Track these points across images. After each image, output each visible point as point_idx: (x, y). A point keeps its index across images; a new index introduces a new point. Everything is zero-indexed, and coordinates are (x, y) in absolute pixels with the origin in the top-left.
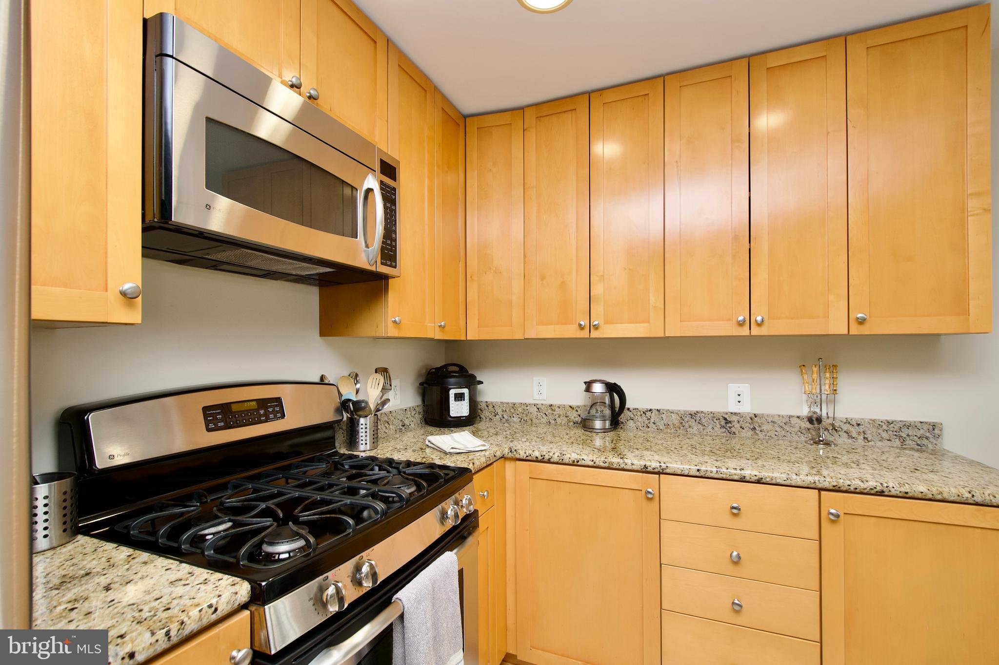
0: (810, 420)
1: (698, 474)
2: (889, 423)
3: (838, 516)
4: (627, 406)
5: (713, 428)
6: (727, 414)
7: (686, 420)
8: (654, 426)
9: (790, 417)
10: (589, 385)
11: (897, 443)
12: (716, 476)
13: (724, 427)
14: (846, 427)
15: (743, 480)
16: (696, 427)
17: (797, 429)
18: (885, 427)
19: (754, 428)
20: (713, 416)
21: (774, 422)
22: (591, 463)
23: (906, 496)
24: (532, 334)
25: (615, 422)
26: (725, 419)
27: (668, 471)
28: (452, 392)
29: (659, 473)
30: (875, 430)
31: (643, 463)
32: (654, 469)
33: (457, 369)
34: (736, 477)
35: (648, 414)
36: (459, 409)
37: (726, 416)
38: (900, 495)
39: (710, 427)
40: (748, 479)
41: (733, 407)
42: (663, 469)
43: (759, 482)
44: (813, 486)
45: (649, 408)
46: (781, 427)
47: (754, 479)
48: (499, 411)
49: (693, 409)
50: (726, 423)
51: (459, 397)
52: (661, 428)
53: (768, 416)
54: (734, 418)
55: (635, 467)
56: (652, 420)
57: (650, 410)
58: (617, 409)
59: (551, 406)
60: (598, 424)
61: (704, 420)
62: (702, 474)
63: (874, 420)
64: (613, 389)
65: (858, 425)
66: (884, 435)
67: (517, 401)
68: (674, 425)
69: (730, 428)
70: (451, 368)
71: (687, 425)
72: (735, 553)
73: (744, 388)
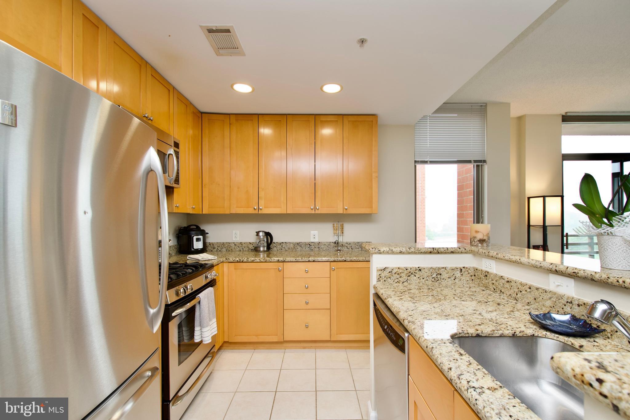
0: (335, 243)
1: (295, 261)
2: (358, 243)
3: (334, 269)
4: (273, 241)
5: (305, 248)
6: (310, 242)
7: (296, 246)
8: (284, 249)
9: (330, 242)
10: (258, 233)
11: (360, 249)
12: (301, 261)
13: (309, 248)
14: (346, 245)
15: (309, 261)
16: (299, 248)
17: (332, 246)
18: (357, 244)
19: (319, 247)
20: (306, 244)
21: (325, 245)
22: (259, 261)
23: (351, 261)
24: (233, 211)
25: (269, 248)
26: (309, 245)
27: (286, 261)
28: (195, 238)
29: (283, 262)
30: (354, 246)
31: (277, 259)
32: (281, 260)
33: (195, 227)
34: (307, 261)
35: (282, 244)
36: (198, 245)
37: (310, 243)
38: (350, 261)
39: (304, 248)
40: (310, 261)
41: (312, 240)
42: (284, 260)
43: (314, 261)
44: (328, 261)
45: (282, 242)
46: (328, 246)
47: (312, 261)
48: (216, 247)
49: (298, 241)
50: (310, 246)
51: (198, 240)
52: (287, 249)
53: (323, 242)
54: (313, 244)
55: (275, 261)
56: (283, 247)
57: (283, 243)
58: (269, 243)
59: (241, 243)
60: (262, 249)
61: (302, 245)
62: (297, 261)
63: (354, 242)
64: (268, 234)
65: (350, 244)
66: (357, 247)
67: (225, 241)
68: (291, 248)
69: (311, 248)
70: (192, 227)
71: (296, 248)
72: (307, 286)
73: (316, 232)
